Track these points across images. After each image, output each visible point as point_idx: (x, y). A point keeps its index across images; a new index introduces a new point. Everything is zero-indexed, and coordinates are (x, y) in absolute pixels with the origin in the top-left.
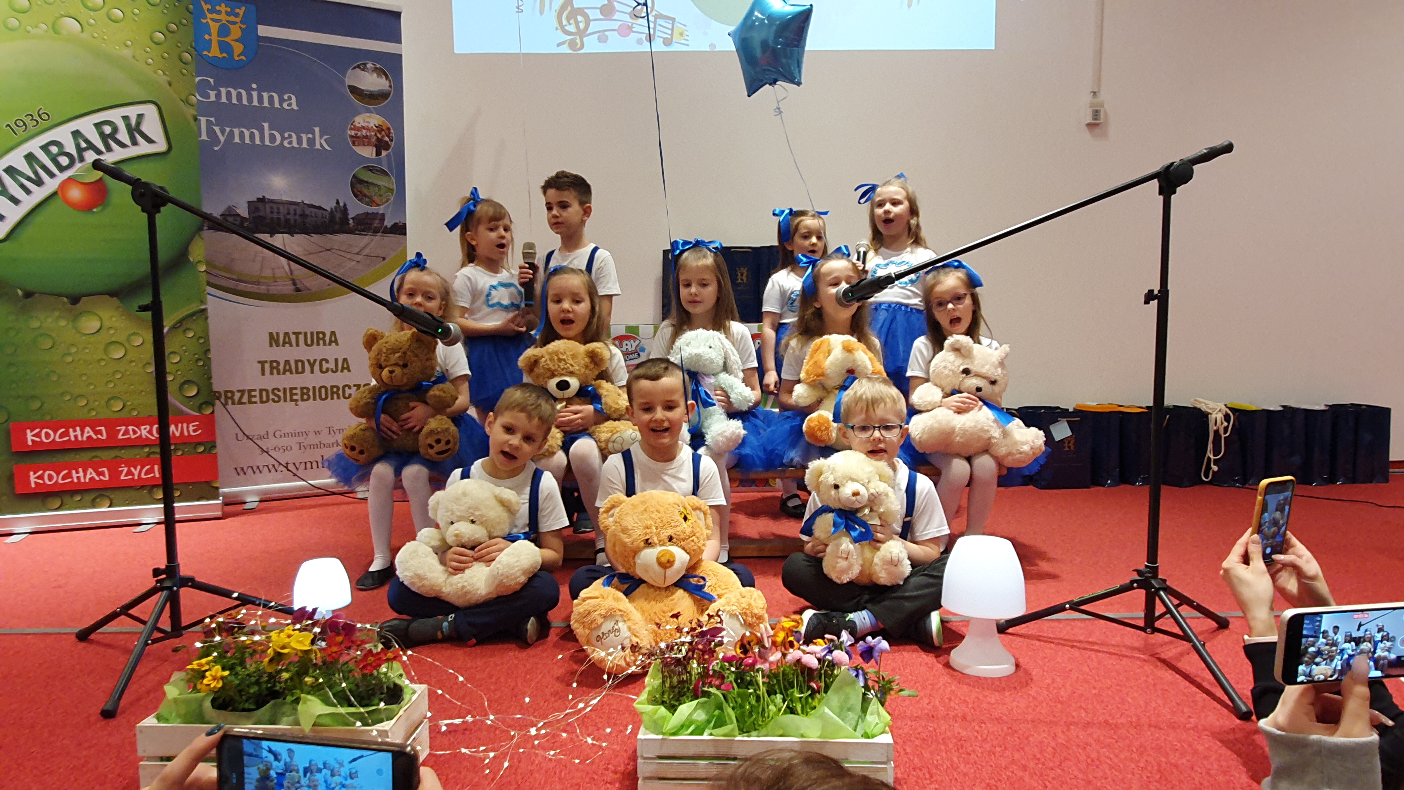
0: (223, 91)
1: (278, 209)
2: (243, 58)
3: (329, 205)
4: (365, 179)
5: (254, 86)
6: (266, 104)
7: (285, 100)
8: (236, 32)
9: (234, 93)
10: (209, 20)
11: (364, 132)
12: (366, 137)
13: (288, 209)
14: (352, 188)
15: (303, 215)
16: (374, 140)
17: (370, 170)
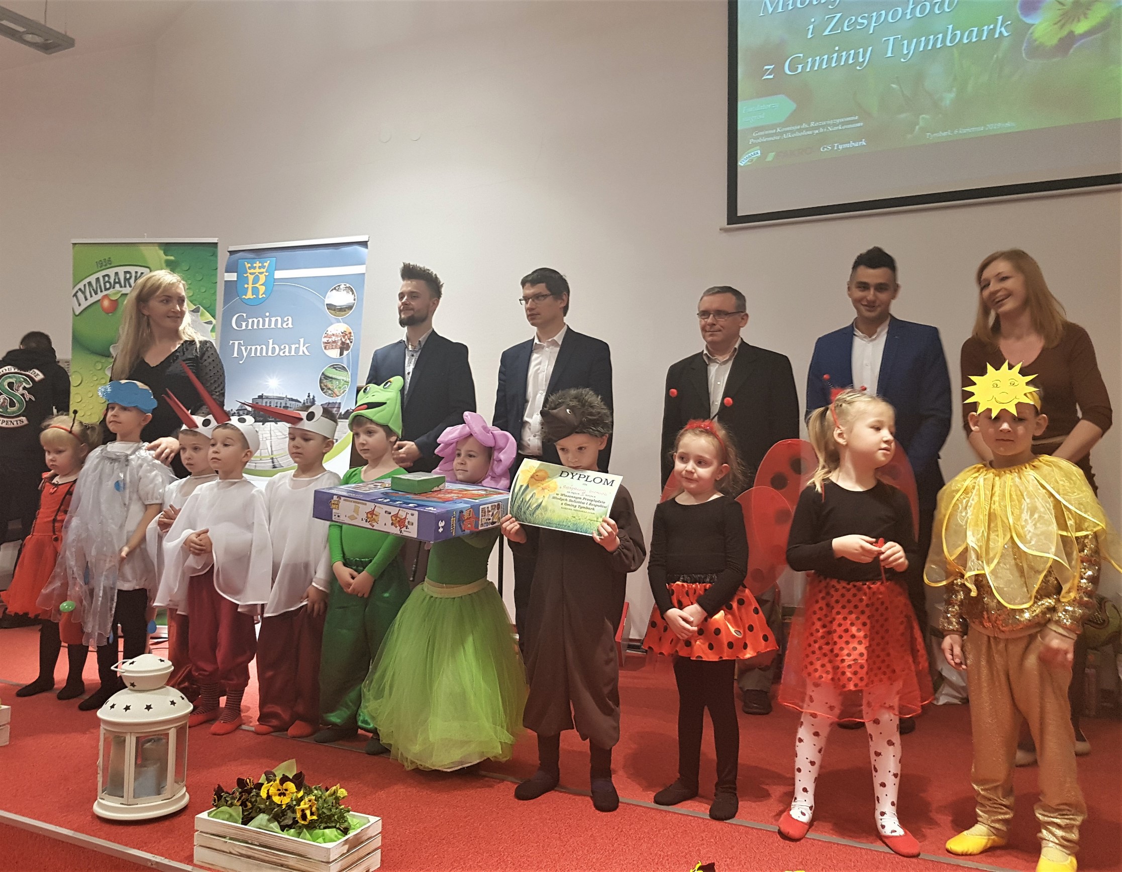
0: (250, 321)
1: (270, 403)
2: (264, 296)
3: (303, 398)
4: (331, 376)
5: (267, 314)
6: (273, 326)
7: (285, 322)
8: (262, 279)
9: (256, 321)
10: (248, 274)
11: (334, 338)
12: (334, 342)
13: (277, 403)
14: (321, 382)
15: (286, 407)
16: (339, 344)
17: (335, 368)
